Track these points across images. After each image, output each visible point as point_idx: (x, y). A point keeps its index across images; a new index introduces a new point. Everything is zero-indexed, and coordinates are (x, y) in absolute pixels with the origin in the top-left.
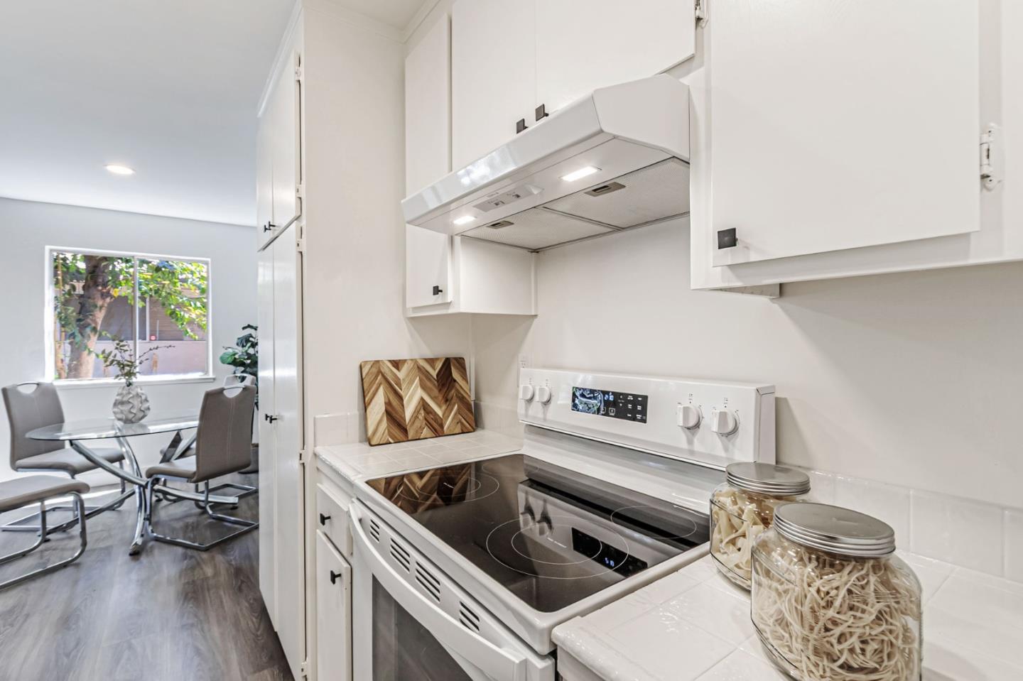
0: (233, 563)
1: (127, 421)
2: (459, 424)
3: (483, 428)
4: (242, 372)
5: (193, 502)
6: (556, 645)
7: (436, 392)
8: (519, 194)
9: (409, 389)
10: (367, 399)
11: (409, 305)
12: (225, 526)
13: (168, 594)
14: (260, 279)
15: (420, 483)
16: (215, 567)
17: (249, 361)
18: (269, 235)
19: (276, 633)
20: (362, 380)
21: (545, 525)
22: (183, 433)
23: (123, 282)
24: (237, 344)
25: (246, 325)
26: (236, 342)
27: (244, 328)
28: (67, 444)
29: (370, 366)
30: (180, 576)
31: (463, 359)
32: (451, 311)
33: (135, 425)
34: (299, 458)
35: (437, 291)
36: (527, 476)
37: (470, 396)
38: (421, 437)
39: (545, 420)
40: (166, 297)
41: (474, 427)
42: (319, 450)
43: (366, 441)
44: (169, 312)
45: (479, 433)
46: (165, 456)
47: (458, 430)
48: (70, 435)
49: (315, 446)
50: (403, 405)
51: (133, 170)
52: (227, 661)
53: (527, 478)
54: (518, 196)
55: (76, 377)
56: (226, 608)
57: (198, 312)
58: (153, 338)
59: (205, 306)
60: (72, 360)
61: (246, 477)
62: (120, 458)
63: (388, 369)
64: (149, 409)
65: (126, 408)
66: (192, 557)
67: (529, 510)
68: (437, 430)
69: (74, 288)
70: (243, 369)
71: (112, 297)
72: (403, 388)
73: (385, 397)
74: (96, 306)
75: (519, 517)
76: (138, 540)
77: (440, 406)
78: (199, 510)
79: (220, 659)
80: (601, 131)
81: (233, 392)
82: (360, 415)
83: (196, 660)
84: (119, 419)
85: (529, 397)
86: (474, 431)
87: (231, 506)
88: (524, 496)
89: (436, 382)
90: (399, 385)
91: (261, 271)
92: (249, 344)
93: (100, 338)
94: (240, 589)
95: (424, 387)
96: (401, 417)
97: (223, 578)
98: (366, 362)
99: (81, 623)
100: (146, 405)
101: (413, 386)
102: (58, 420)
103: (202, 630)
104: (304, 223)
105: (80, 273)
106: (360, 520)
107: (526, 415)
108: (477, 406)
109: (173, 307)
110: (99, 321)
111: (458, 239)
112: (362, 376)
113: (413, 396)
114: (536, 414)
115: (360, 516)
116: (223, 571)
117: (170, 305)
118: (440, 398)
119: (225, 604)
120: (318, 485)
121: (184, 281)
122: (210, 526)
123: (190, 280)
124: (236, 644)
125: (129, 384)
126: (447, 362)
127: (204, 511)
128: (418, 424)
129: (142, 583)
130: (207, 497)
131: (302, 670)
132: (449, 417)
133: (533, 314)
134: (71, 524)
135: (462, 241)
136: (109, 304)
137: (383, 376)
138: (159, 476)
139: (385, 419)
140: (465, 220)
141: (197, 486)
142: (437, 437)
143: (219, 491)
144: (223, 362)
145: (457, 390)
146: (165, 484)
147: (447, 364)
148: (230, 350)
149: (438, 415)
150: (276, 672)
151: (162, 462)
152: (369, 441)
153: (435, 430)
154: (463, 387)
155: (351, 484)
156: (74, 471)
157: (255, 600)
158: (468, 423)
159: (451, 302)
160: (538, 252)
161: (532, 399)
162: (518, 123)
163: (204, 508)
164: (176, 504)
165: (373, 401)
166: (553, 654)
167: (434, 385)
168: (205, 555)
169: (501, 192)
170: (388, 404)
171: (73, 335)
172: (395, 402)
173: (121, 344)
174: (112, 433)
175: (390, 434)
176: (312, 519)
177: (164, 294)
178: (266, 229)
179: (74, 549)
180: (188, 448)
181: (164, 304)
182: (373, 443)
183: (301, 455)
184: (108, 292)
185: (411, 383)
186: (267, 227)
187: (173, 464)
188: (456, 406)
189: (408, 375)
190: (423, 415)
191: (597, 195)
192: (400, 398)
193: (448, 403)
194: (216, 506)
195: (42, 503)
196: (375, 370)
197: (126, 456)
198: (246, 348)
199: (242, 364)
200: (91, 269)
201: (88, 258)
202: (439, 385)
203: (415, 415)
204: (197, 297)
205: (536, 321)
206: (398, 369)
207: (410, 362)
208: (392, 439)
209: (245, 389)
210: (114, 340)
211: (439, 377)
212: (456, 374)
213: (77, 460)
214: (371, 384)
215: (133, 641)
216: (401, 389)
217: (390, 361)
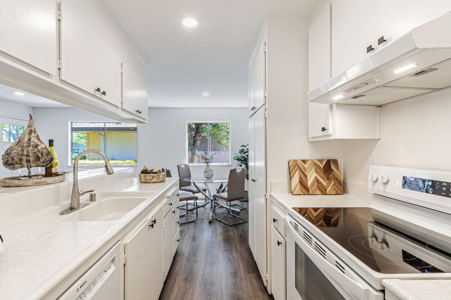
0: (239, 233)
1: (207, 178)
2: (335, 190)
3: (348, 193)
4: (241, 163)
5: (226, 209)
6: (384, 287)
7: (323, 174)
8: (368, 83)
9: (310, 172)
10: (291, 175)
11: (310, 136)
12: (236, 219)
13: (220, 238)
14: (250, 127)
15: (315, 214)
16: (233, 232)
17: (243, 159)
18: (253, 111)
19: (255, 262)
20: (289, 167)
21: (385, 246)
22: (223, 183)
23: (205, 131)
24: (239, 153)
25: (242, 145)
26: (239, 152)
27: (241, 147)
28: (192, 184)
29: (292, 162)
30: (223, 233)
31: (337, 160)
32: (331, 138)
33: (209, 180)
34: (264, 196)
35: (323, 129)
36: (373, 219)
37: (340, 178)
38: (316, 194)
39: (385, 192)
40: (216, 136)
41: (343, 192)
42: (272, 194)
43: (291, 193)
44: (217, 141)
45: (345, 195)
46: (218, 191)
47: (334, 192)
48: (193, 181)
49: (271, 192)
50: (307, 179)
51: (209, 93)
52: (239, 266)
53: (374, 221)
54: (367, 84)
55: (192, 163)
56: (238, 248)
57: (226, 141)
58: (212, 150)
59: (228, 139)
60: (192, 157)
61: (242, 203)
62: (205, 190)
63: (301, 164)
64: (213, 174)
65: (207, 174)
66: (226, 228)
67: (374, 236)
68: (323, 192)
69: (192, 134)
70: (241, 162)
71: (202, 136)
72: (307, 172)
73: (299, 175)
74: (198, 140)
75: (368, 239)
76: (211, 218)
77: (325, 181)
78: (227, 212)
79: (237, 264)
80: (417, 48)
81: (239, 170)
82: (288, 182)
83: (230, 263)
84: (205, 177)
85: (375, 179)
86: (343, 194)
87: (238, 212)
88: (371, 229)
89: (323, 171)
90: (305, 170)
91: (250, 125)
92: (243, 153)
93: (199, 150)
94: (242, 242)
95: (317, 172)
96: (306, 184)
97: (236, 237)
98: (291, 160)
99: (198, 240)
100: (212, 173)
101: (312, 171)
102: (189, 176)
103: (231, 253)
104: (267, 106)
105: (194, 129)
106: (290, 222)
107: (373, 189)
108: (345, 183)
109: (218, 139)
110: (198, 145)
111: (334, 106)
112: (289, 166)
113: (312, 176)
114: (379, 189)
115: (290, 221)
116: (236, 235)
117: (218, 138)
118: (325, 177)
119: (237, 246)
120: (272, 207)
121: (222, 129)
122: (231, 218)
123: (224, 129)
124: (242, 261)
125: (208, 166)
126: (329, 162)
127: (229, 213)
128: (314, 188)
129: (213, 232)
130: (230, 208)
131: (266, 277)
132: (329, 186)
133: (378, 138)
134: (193, 209)
135: (337, 106)
136: (201, 139)
137: (298, 166)
138: (216, 198)
139: (299, 184)
140: (338, 97)
141: (227, 203)
142: (323, 195)
143: (233, 206)
144: (235, 159)
145: (334, 174)
146: (217, 201)
147: (328, 163)
148: (237, 155)
149: (324, 186)
150: (256, 276)
151: (217, 193)
152: (292, 193)
153: (322, 191)
154: (337, 173)
155: (286, 208)
156: (194, 193)
157: (247, 248)
158: (339, 190)
159: (331, 134)
160: (381, 107)
161: (377, 181)
162: (368, 48)
163: (229, 211)
164: (221, 209)
165: (294, 176)
166: (383, 291)
167: (322, 172)
168: (230, 228)
169: (357, 83)
170: (300, 178)
171: (192, 149)
172: (303, 178)
173: (206, 152)
174: (203, 182)
175: (301, 191)
176: (270, 220)
177: (216, 135)
178: (252, 109)
179: (194, 217)
180: (224, 189)
181: (216, 138)
182: (294, 194)
183: (265, 195)
184: (201, 135)
185: (311, 170)
186: (253, 109)
187: (220, 194)
188: (333, 182)
189: (309, 166)
190: (316, 184)
191: (417, 76)
192: (306, 176)
193: (329, 180)
194: (233, 211)
195: (187, 201)
196: (294, 164)
197: (207, 189)
198: (242, 154)
199: (241, 160)
200: (196, 128)
201: (196, 124)
202: (324, 172)
203: (312, 184)
204: (225, 135)
205: (379, 141)
206: (305, 163)
207: (310, 161)
208: (302, 193)
209: (243, 169)
210: (204, 151)
211: (324, 168)
212: (333, 167)
213: (195, 189)
214: (293, 169)
215: (211, 250)
216: (306, 172)
217: (301, 160)
